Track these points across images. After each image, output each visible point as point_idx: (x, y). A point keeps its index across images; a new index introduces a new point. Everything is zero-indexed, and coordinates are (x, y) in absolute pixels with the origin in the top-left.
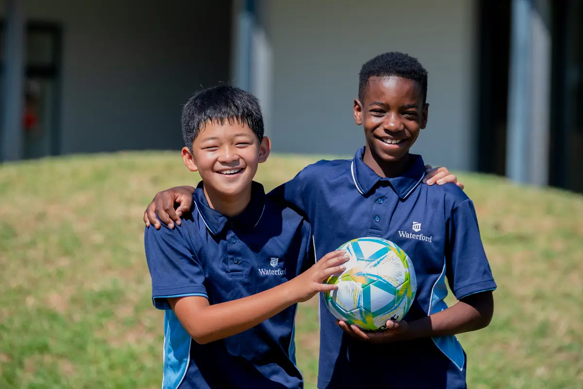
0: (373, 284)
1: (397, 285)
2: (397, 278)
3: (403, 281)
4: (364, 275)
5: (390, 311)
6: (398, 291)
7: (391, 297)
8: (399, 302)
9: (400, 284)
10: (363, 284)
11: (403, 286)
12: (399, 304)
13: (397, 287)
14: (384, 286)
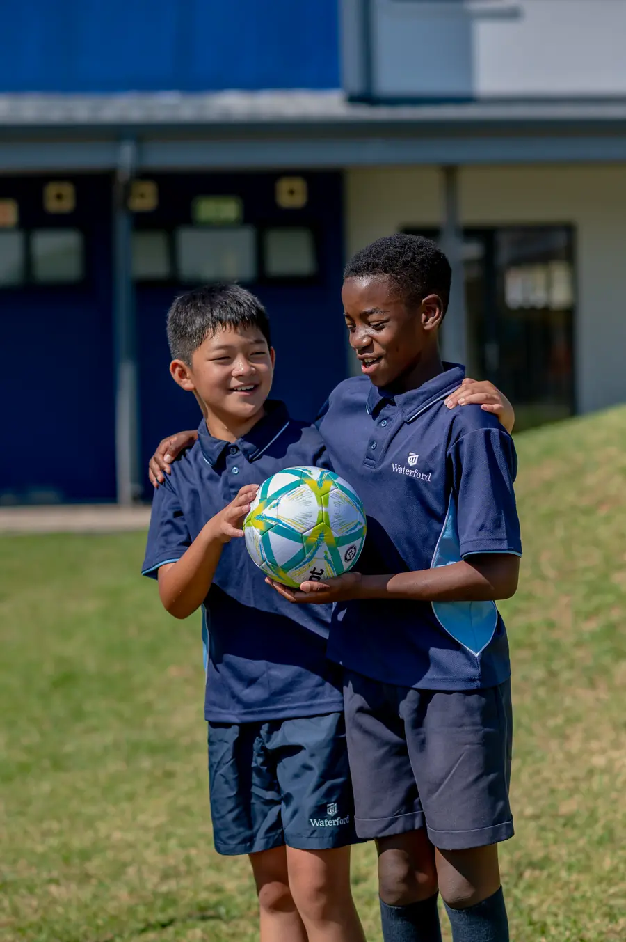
0: (272, 531)
1: (303, 530)
2: (303, 520)
3: (314, 524)
4: (263, 518)
5: (302, 563)
6: (306, 537)
7: (298, 547)
8: (312, 551)
9: (308, 527)
10: (261, 531)
11: (313, 531)
12: (314, 554)
13: (304, 532)
14: (287, 532)
